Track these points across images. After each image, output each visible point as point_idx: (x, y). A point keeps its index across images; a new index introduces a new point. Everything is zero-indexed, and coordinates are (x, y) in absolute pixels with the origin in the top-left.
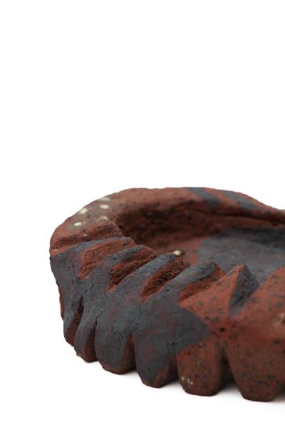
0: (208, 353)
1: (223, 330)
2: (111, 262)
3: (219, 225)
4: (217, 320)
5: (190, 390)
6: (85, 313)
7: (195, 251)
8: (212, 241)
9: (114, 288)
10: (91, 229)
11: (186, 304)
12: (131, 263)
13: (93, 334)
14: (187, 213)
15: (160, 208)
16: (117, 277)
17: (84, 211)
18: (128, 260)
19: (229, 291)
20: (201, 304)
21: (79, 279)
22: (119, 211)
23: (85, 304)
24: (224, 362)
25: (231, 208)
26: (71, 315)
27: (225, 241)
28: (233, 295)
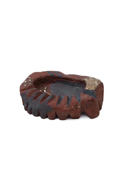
0: (53, 113)
1: (55, 109)
2: (34, 95)
3: (54, 81)
4: (54, 107)
5: (50, 119)
6: (29, 105)
7: (49, 87)
8: (53, 84)
9: (35, 100)
10: (28, 87)
11: (49, 104)
12: (37, 95)
13: (31, 109)
14: (47, 79)
15: (42, 78)
16: (35, 98)
17: (26, 81)
18: (37, 94)
19: (56, 101)
20: (51, 104)
21: (27, 98)
22: (33, 81)
23: (29, 103)
24: (56, 114)
25: (57, 77)
26: (26, 105)
27: (56, 84)
28: (57, 102)
